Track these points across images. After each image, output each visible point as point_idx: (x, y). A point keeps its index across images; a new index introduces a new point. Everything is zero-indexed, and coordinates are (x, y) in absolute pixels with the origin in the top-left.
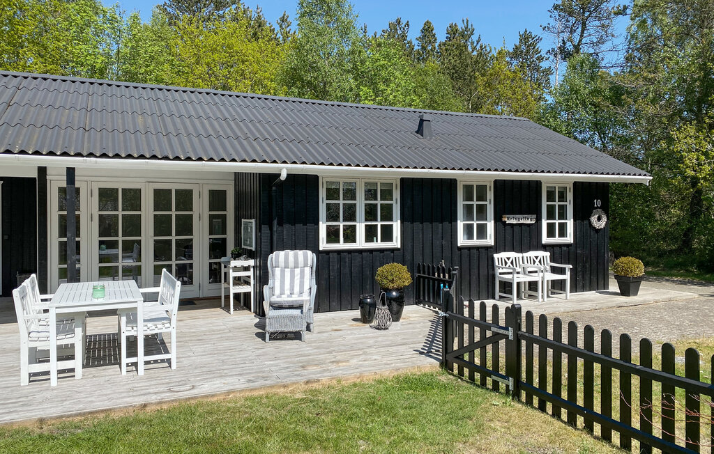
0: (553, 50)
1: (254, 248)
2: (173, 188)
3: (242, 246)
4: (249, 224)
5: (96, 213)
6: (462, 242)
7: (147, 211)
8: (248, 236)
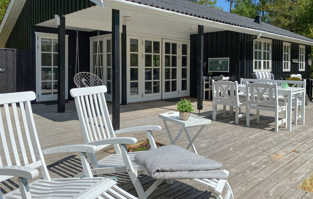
1: (229, 72)
2: (171, 42)
3: (209, 71)
4: (220, 60)
5: (144, 54)
6: (284, 70)
7: (162, 54)
8: (218, 66)
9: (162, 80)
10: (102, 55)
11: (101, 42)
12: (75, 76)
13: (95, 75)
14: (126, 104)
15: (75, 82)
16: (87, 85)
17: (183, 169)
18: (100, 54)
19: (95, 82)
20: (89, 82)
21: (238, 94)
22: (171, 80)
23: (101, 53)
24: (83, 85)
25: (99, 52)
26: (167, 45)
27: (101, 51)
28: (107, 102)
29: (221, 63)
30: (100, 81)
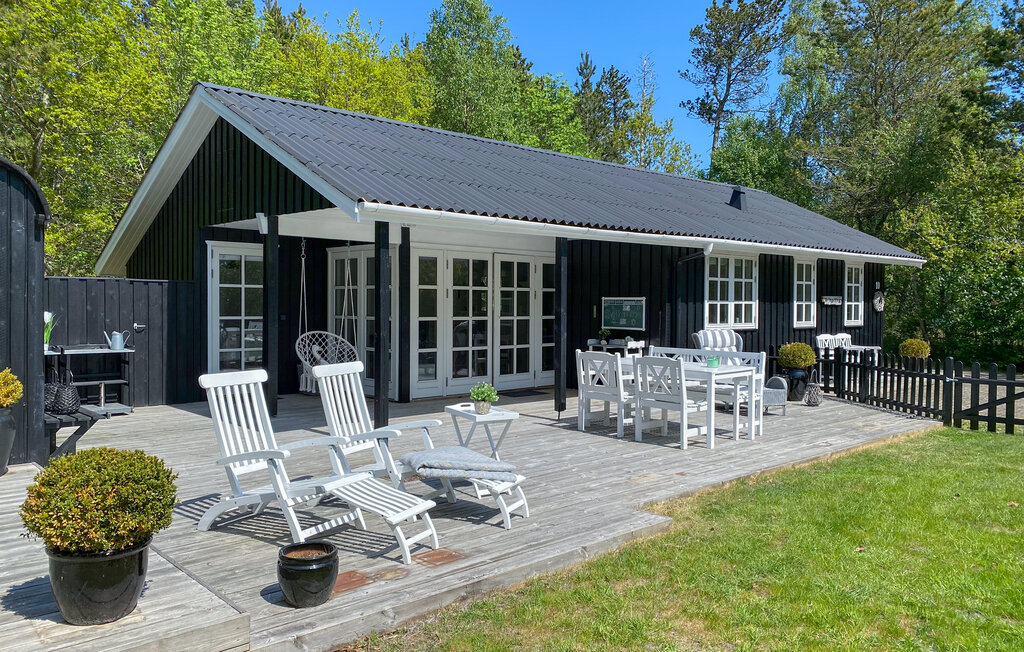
0: (689, 102)
1: (644, 329)
2: (515, 260)
3: (603, 327)
4: (628, 302)
5: (451, 288)
6: (796, 324)
7: (494, 287)
8: (621, 316)
9: (494, 347)
10: (355, 291)
11: (354, 262)
12: (299, 340)
13: (340, 338)
14: (408, 401)
15: (298, 353)
16: (323, 360)
17: (457, 466)
18: (351, 287)
19: (341, 352)
20: (326, 352)
21: (621, 378)
22: (515, 347)
23: (355, 287)
24: (314, 359)
25: (349, 285)
26: (506, 267)
27: (355, 282)
28: (366, 397)
29: (628, 308)
30: (351, 350)
